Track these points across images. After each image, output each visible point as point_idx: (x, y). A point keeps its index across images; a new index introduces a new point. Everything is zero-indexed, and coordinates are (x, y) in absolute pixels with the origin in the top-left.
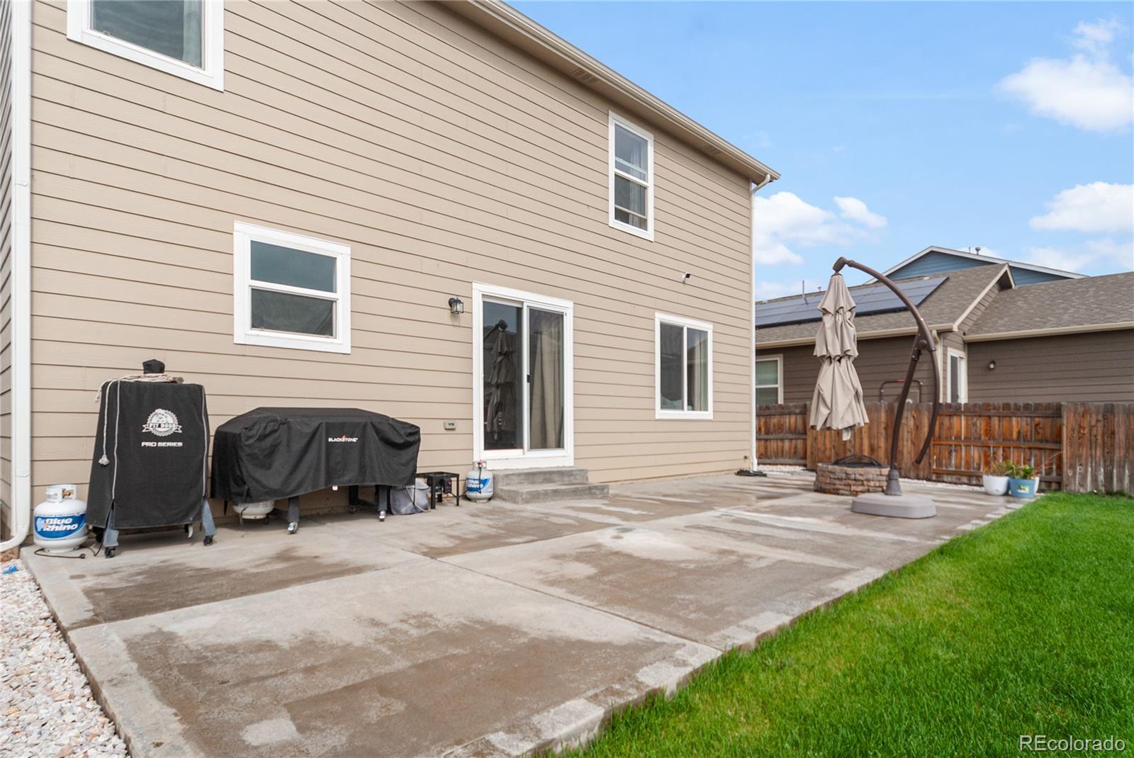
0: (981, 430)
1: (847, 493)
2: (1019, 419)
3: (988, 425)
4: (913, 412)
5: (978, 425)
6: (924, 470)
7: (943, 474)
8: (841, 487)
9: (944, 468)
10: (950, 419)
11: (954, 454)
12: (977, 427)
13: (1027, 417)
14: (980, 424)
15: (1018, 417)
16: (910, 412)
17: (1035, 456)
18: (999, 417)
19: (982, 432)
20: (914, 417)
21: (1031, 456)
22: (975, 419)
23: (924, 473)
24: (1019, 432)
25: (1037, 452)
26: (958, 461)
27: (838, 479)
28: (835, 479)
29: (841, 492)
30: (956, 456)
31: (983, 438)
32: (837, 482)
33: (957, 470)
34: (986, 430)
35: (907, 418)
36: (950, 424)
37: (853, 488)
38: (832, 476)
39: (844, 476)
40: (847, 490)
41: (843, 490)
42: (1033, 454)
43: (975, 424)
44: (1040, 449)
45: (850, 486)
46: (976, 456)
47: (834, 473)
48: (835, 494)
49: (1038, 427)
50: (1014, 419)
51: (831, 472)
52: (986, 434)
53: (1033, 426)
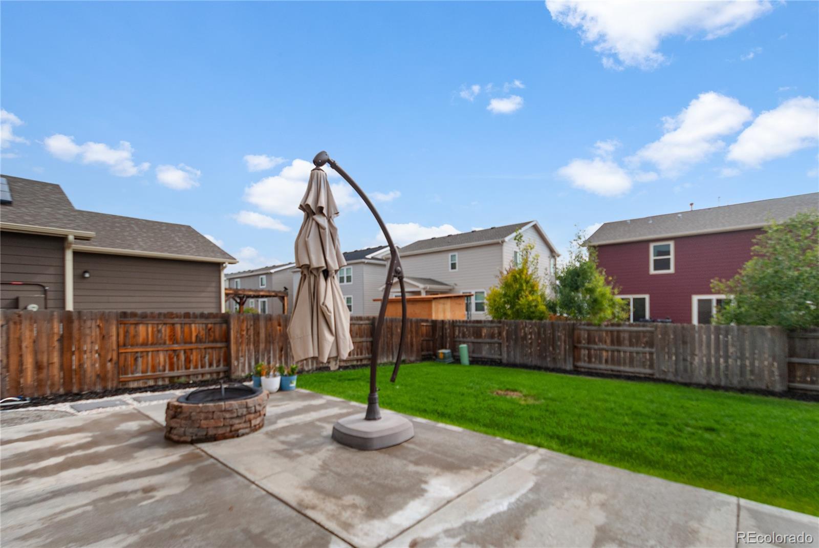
0: (165, 336)
1: (247, 430)
2: (197, 325)
3: (173, 330)
4: (98, 322)
5: (163, 331)
6: (113, 380)
7: (129, 381)
8: (241, 426)
9: (130, 376)
10: (135, 328)
11: (140, 360)
12: (162, 333)
13: (203, 324)
14: (165, 331)
15: (195, 324)
16: (94, 322)
17: (209, 354)
18: (181, 324)
19: (167, 338)
20: (99, 326)
21: (205, 354)
22: (160, 327)
23: (112, 384)
24: (197, 336)
25: (210, 351)
26: (145, 366)
27: (238, 417)
28: (232, 418)
29: (241, 431)
30: (142, 362)
31: (168, 342)
32: (237, 421)
33: (144, 375)
34: (170, 336)
35: (91, 328)
36: (136, 332)
37: (254, 422)
38: (228, 415)
39: (244, 411)
40: (246, 428)
41: (243, 428)
42: (207, 353)
43: (159, 331)
44: (212, 348)
45: (250, 421)
46: (162, 359)
47: (230, 411)
48: (233, 437)
49: (210, 331)
50: (193, 326)
51: (226, 411)
52: (171, 339)
53: (207, 330)
